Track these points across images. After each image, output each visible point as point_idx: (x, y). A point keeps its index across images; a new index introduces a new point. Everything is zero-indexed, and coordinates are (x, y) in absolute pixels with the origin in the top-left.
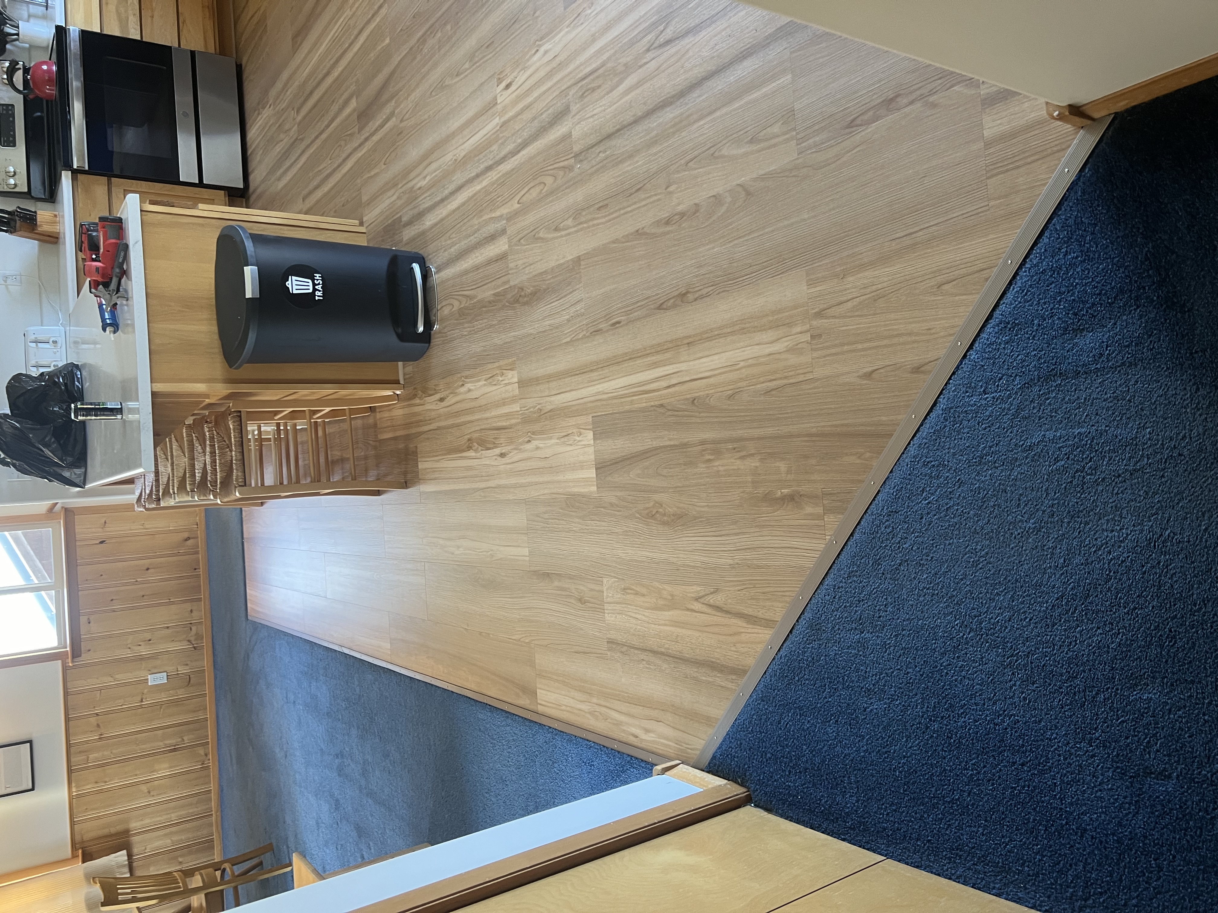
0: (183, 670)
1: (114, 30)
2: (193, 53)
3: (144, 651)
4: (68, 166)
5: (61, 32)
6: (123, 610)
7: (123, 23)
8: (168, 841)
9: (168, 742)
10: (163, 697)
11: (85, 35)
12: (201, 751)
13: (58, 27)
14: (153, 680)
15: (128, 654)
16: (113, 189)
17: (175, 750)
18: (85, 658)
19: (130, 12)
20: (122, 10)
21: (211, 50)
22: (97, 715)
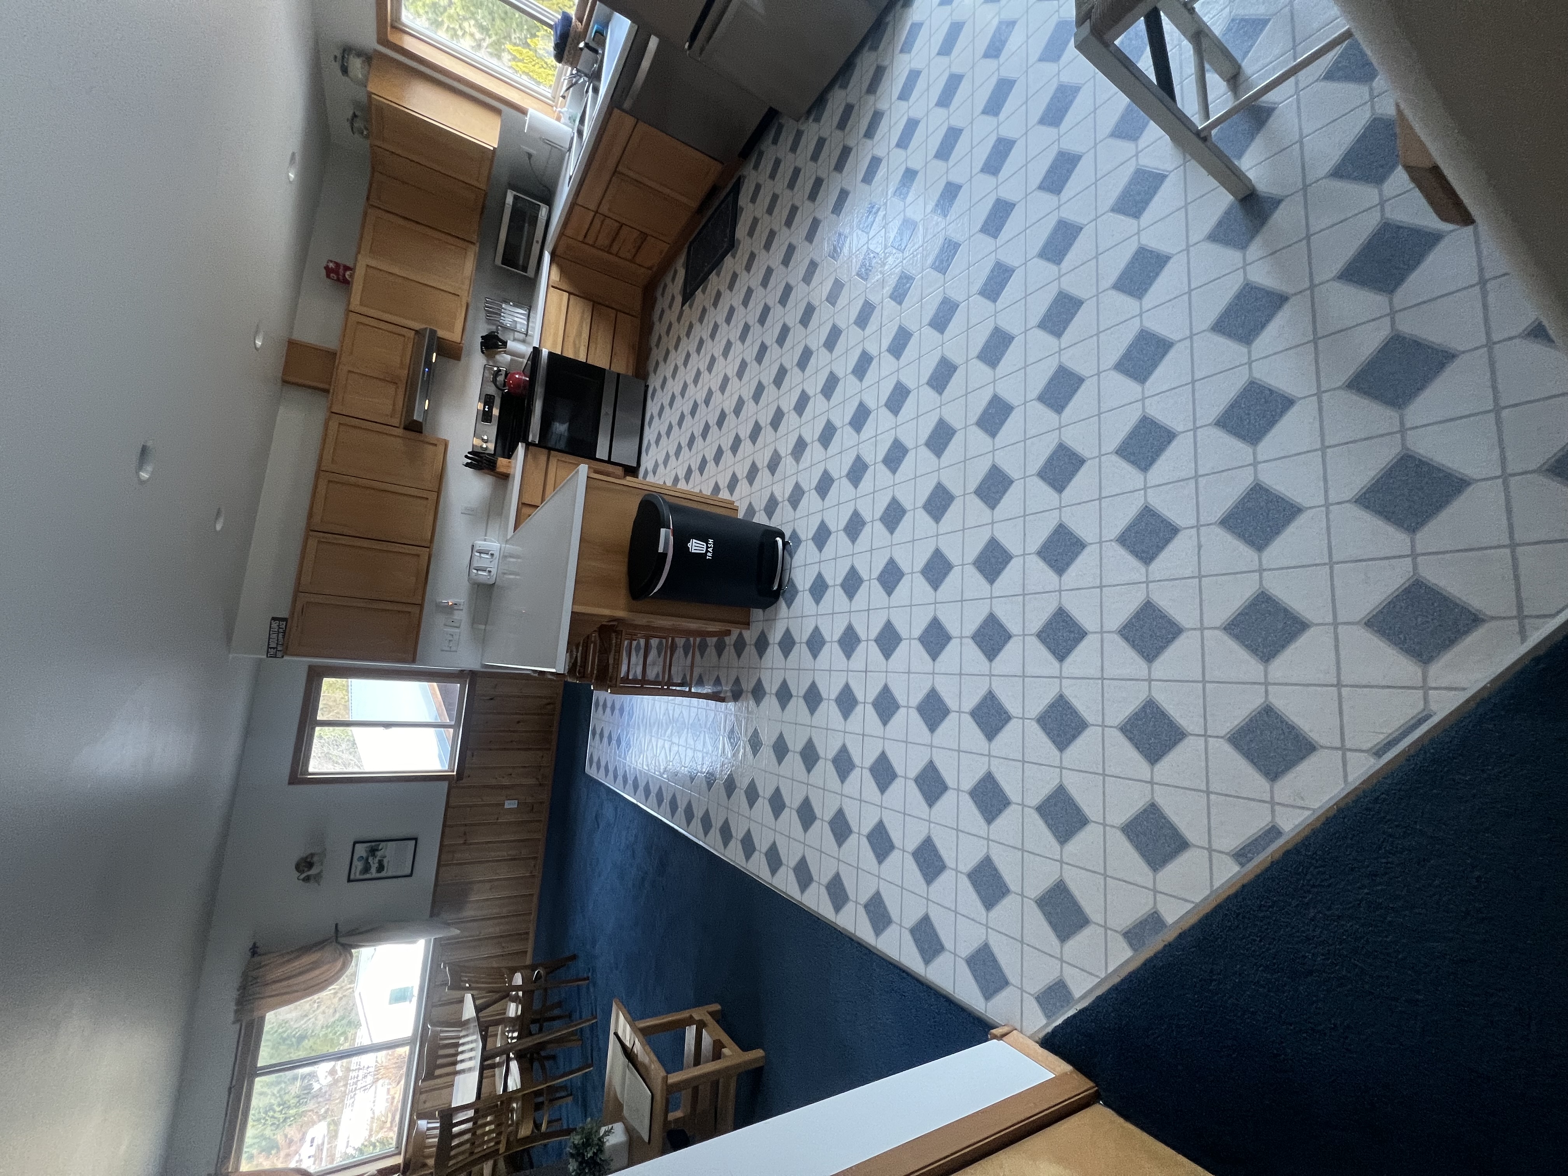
0: (530, 800)
1: (569, 354)
2: (619, 375)
3: (506, 782)
4: (525, 440)
5: (536, 351)
6: (497, 749)
7: (576, 351)
8: (497, 929)
9: (510, 853)
10: (512, 819)
11: (551, 355)
12: (533, 863)
13: (534, 348)
14: (511, 804)
15: (493, 782)
16: (551, 458)
17: (515, 859)
18: (465, 782)
19: (582, 343)
20: (577, 342)
21: (630, 373)
22: (466, 825)
